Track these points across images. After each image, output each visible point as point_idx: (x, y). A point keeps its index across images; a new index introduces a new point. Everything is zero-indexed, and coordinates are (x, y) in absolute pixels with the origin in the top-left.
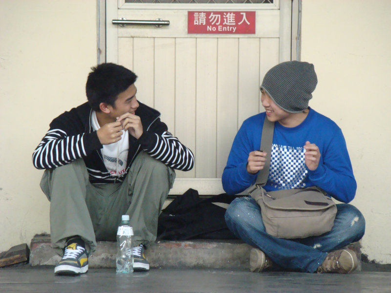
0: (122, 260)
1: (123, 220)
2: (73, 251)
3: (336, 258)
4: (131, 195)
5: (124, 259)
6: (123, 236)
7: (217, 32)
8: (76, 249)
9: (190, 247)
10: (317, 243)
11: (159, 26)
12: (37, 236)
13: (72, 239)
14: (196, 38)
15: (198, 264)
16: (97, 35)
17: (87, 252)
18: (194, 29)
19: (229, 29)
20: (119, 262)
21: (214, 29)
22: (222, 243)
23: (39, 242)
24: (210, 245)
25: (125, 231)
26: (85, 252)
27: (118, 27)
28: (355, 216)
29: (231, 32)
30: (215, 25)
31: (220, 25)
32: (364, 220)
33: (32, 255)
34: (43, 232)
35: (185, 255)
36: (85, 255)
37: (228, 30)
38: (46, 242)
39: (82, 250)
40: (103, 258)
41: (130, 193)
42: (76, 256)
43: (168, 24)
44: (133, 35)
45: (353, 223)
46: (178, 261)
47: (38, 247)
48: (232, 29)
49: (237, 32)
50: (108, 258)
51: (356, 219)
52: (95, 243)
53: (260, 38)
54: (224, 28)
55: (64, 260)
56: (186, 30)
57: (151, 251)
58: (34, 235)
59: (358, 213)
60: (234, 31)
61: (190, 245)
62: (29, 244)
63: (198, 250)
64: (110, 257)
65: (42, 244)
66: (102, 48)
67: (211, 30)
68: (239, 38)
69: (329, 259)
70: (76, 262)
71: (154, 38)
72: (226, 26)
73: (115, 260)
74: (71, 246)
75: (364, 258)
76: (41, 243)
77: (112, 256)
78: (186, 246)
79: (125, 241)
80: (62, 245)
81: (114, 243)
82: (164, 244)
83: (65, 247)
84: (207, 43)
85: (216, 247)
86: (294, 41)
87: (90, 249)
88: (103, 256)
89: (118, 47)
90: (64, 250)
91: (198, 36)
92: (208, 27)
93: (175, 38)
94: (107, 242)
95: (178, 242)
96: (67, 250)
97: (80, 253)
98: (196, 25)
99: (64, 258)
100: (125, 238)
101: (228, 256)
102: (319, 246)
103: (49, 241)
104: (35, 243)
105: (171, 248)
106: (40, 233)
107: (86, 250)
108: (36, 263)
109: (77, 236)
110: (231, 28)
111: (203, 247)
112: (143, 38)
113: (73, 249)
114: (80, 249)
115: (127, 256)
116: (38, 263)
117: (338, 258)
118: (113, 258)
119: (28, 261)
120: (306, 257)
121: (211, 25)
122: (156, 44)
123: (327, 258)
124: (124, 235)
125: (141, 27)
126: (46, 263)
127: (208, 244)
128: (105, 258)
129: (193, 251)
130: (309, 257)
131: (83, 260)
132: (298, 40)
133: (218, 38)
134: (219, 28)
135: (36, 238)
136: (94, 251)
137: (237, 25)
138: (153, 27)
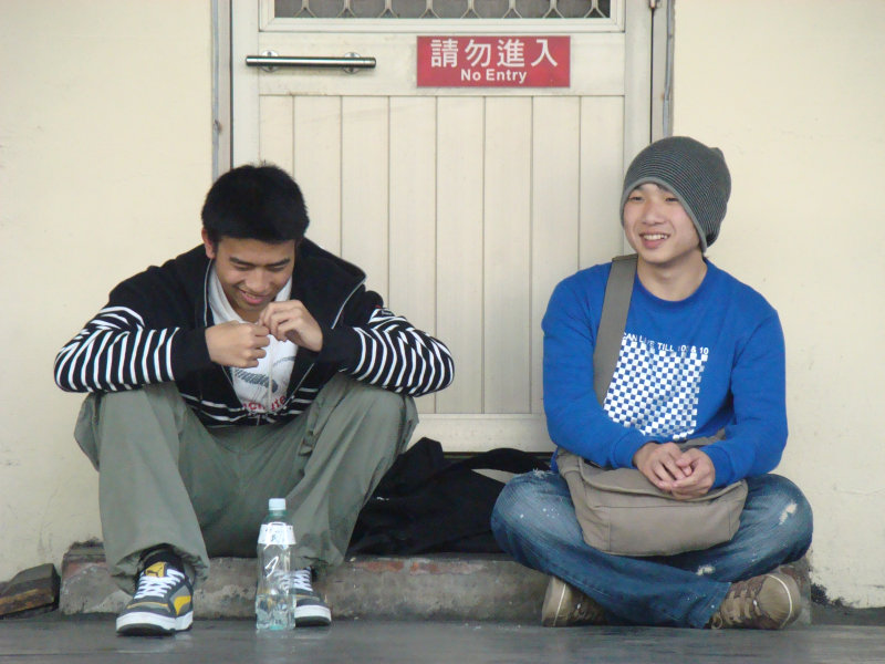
0: (269, 600)
1: (271, 509)
2: (158, 581)
3: (753, 593)
4: (309, 454)
5: (273, 598)
6: (271, 547)
7: (483, 83)
8: (165, 575)
9: (422, 572)
10: (703, 564)
11: (352, 71)
12: (76, 546)
13: (153, 553)
14: (436, 97)
15: (441, 608)
16: (212, 89)
17: (190, 581)
18: (430, 76)
19: (511, 76)
20: (264, 606)
21: (477, 76)
22: (495, 562)
23: (82, 561)
24: (469, 566)
25: (276, 535)
26: (184, 582)
27: (259, 73)
28: (788, 502)
29: (515, 84)
30: (478, 68)
31: (489, 67)
32: (809, 509)
33: (65, 591)
34: (91, 537)
35: (412, 588)
36: (184, 588)
37: (509, 79)
38: (97, 561)
39: (179, 577)
40: (226, 597)
41: (306, 450)
42: (165, 592)
43: (372, 66)
44: (293, 91)
45: (784, 517)
46: (398, 603)
47: (78, 572)
48: (518, 77)
49: (528, 83)
50: (238, 596)
51: (792, 508)
52: (205, 560)
53: (580, 97)
54: (498, 74)
55: (138, 601)
56: (414, 78)
57: (335, 579)
58: (69, 544)
59: (795, 494)
60: (521, 82)
61: (423, 567)
62: (58, 564)
63: (443, 576)
64: (242, 594)
65: (89, 565)
66: (224, 121)
67: (469, 78)
68: (532, 97)
69: (735, 597)
70: (166, 606)
71: (341, 96)
72: (503, 69)
73: (254, 600)
74: (152, 568)
75: (817, 594)
76: (87, 561)
77: (246, 591)
78: (413, 568)
79: (277, 558)
80: (130, 569)
81: (252, 563)
82: (364, 565)
83: (139, 573)
84: (460, 108)
85: (484, 571)
86: (658, 103)
87: (195, 573)
88: (227, 590)
89: (259, 117)
90: (136, 579)
91: (441, 91)
92: (463, 72)
93: (389, 97)
94: (235, 559)
95: (396, 560)
96: (144, 578)
97: (174, 584)
98: (436, 67)
99: (136, 597)
100: (276, 550)
101: (510, 590)
102: (709, 569)
103: (102, 559)
104: (72, 562)
105: (381, 573)
106: (82, 540)
107: (187, 578)
108: (74, 607)
109: (165, 546)
110: (515, 74)
111: (453, 570)
112: (316, 98)
113: (157, 574)
114: (173, 576)
115: (281, 592)
116: (80, 608)
117: (757, 594)
118: (249, 596)
119: (56, 604)
120: (684, 594)
121: (471, 68)
122: (344, 111)
123: (732, 594)
124: (275, 543)
125: (311, 72)
126: (98, 608)
127: (465, 563)
128: (231, 596)
129: (430, 579)
130: (688, 594)
131: (180, 601)
132: (666, 102)
133: (484, 97)
134: (488, 74)
135: (73, 552)
136: (205, 578)
137: (527, 68)
138: (339, 72)
